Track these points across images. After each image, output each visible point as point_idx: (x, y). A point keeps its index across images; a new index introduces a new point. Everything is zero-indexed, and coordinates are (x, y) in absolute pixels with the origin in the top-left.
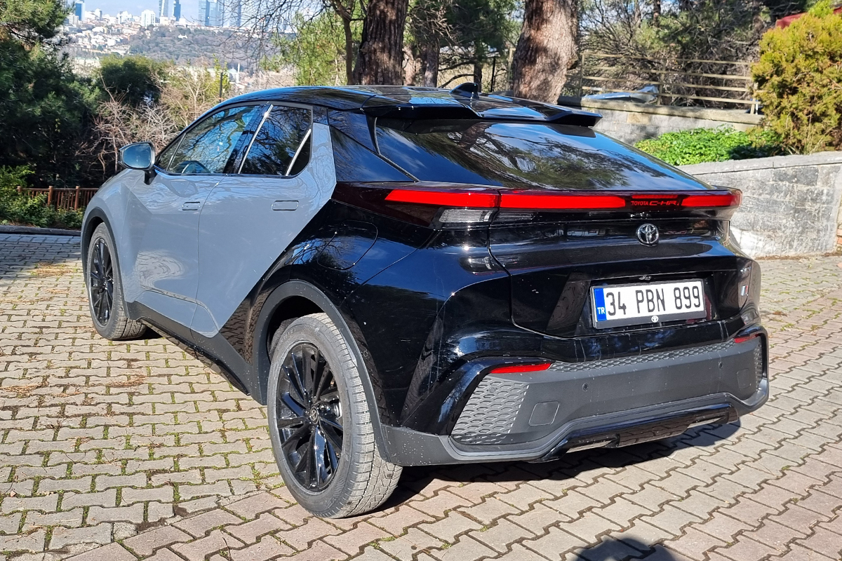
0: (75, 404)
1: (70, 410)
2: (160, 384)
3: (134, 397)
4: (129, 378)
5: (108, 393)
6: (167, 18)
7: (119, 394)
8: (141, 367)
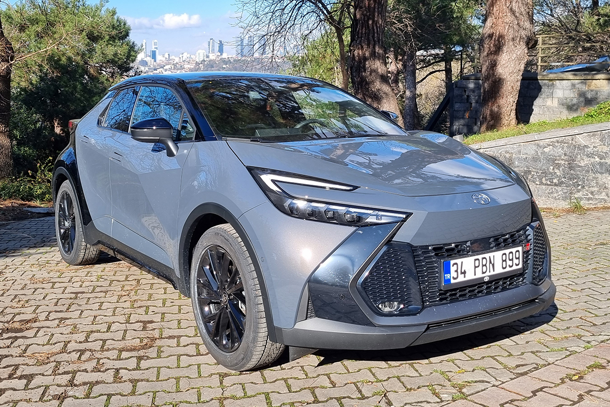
0: (86, 371)
1: (80, 378)
2: (169, 346)
3: (142, 362)
4: (141, 342)
5: (119, 358)
6: (214, 54)
7: (129, 358)
8: (154, 329)
